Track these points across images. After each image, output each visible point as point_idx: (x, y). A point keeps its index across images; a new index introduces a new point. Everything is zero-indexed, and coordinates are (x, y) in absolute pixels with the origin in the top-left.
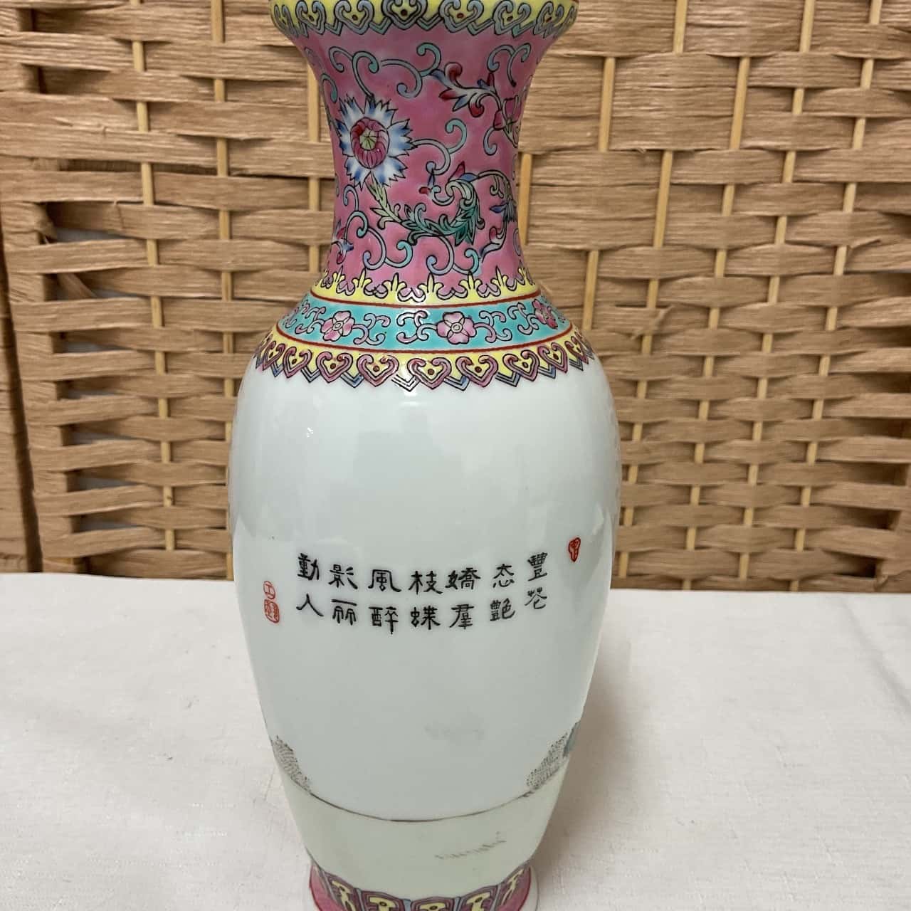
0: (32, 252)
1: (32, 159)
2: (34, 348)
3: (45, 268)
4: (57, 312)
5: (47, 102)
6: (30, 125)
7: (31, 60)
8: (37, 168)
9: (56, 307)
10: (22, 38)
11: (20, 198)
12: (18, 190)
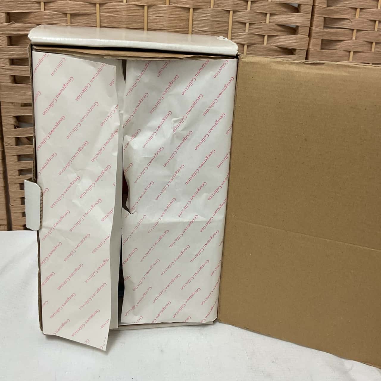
0: (12, 131)
1: (13, 103)
2: (11, 160)
3: (16, 136)
4: (20, 149)
5: (18, 87)
6: (12, 93)
7: (13, 74)
8: (14, 106)
9: (19, 147)
10: (10, 68)
11: (9, 114)
12: (8, 112)
